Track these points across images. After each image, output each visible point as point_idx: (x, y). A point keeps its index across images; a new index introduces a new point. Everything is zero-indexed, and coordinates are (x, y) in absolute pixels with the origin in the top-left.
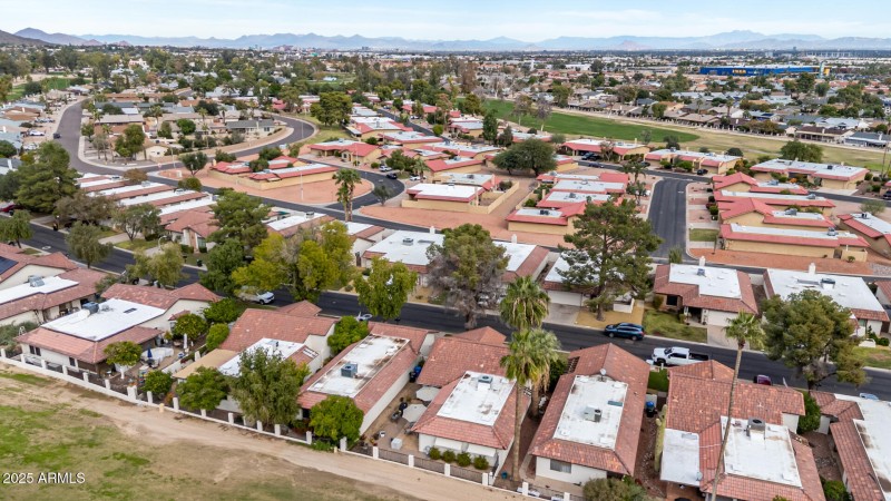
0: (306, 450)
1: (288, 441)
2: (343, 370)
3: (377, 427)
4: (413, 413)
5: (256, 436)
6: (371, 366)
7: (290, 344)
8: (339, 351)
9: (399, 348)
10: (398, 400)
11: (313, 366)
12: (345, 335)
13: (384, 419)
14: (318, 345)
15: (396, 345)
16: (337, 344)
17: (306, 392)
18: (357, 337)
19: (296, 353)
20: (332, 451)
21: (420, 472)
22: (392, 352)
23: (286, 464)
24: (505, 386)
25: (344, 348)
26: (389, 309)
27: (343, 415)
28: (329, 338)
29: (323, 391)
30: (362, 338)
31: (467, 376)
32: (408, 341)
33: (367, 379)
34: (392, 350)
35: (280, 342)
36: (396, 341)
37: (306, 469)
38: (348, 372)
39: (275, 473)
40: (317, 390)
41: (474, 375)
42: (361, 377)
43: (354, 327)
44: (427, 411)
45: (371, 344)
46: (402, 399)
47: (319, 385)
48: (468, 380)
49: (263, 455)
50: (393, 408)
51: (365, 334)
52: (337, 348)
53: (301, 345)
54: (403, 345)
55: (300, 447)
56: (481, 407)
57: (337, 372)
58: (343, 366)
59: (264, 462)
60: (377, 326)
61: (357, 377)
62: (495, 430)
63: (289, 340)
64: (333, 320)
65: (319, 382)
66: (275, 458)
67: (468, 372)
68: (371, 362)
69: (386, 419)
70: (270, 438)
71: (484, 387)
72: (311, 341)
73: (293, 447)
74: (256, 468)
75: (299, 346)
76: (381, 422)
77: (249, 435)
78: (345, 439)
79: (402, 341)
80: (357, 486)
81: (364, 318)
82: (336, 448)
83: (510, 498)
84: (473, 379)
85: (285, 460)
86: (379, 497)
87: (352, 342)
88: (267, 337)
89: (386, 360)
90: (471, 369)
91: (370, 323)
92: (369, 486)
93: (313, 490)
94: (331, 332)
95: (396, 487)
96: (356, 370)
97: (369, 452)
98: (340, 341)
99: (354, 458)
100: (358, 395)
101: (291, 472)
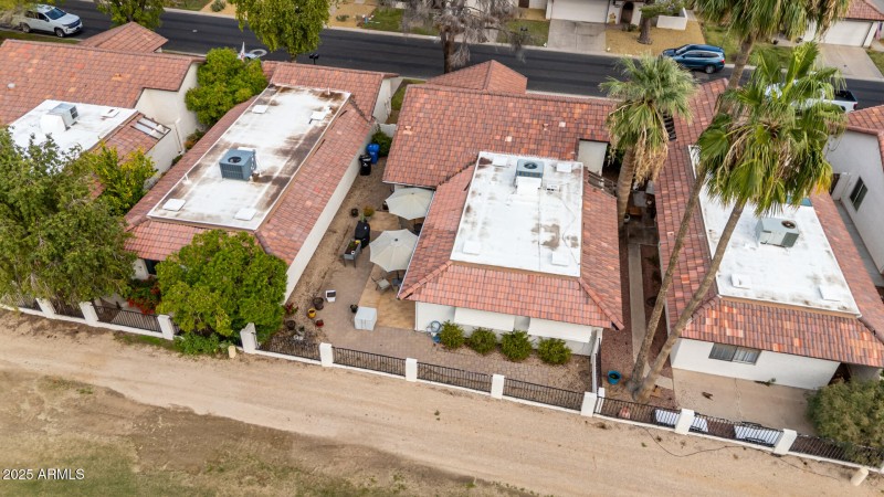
0: (163, 356)
1: (118, 335)
2: (223, 166)
3: (315, 279)
4: (391, 250)
5: (40, 328)
6: (285, 153)
7: (105, 110)
8: (214, 121)
9: (334, 110)
10: (346, 213)
11: (160, 157)
12: (219, 87)
13: (327, 259)
14: (168, 111)
15: (327, 105)
16: (207, 107)
17: (144, 220)
18: (246, 92)
19: (119, 130)
20: (226, 355)
21: (436, 395)
22: (321, 118)
23: (117, 403)
24: (565, 180)
25: (221, 114)
26: (299, 35)
27: (239, 281)
28: (188, 95)
29: (185, 217)
30: (257, 92)
31: (485, 162)
32: (347, 95)
33: (281, 182)
34: (321, 116)
35: (81, 108)
36: (324, 96)
37: (164, 411)
38: (235, 168)
39: (86, 436)
40: (170, 215)
41: (498, 158)
42: (267, 179)
43: (236, 71)
44: (420, 247)
45: (274, 104)
46: (354, 213)
47: (173, 204)
48: (489, 171)
49: (57, 384)
50: (340, 232)
51: (259, 86)
52: (209, 114)
53: (131, 112)
54: (340, 104)
55: (148, 349)
56: (536, 230)
57: (212, 170)
58: (221, 156)
59: (57, 404)
60: (281, 68)
61: (256, 179)
62: (584, 286)
63: (101, 102)
64: (190, 59)
65: (175, 194)
66: (85, 389)
67: (483, 154)
68: (282, 144)
69: (330, 258)
70: (74, 331)
71: (528, 185)
72: (149, 103)
73: (131, 351)
74: (37, 427)
75: (126, 113)
76: (322, 266)
77: (26, 327)
78: (251, 327)
79: (336, 97)
80: (297, 455)
81: (252, 56)
82: (232, 350)
83: (650, 442)
84: (498, 168)
85: (112, 393)
86: (355, 482)
87: (235, 103)
88: (54, 98)
89: (311, 138)
90: (487, 147)
91: (267, 65)
92: (325, 447)
93: (186, 481)
94: (190, 82)
95: (392, 445)
96: (252, 162)
97: (308, 348)
98: (212, 99)
99: (277, 369)
100: (268, 221)
101: (129, 427)
